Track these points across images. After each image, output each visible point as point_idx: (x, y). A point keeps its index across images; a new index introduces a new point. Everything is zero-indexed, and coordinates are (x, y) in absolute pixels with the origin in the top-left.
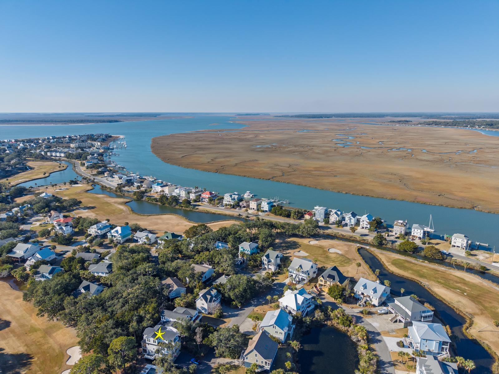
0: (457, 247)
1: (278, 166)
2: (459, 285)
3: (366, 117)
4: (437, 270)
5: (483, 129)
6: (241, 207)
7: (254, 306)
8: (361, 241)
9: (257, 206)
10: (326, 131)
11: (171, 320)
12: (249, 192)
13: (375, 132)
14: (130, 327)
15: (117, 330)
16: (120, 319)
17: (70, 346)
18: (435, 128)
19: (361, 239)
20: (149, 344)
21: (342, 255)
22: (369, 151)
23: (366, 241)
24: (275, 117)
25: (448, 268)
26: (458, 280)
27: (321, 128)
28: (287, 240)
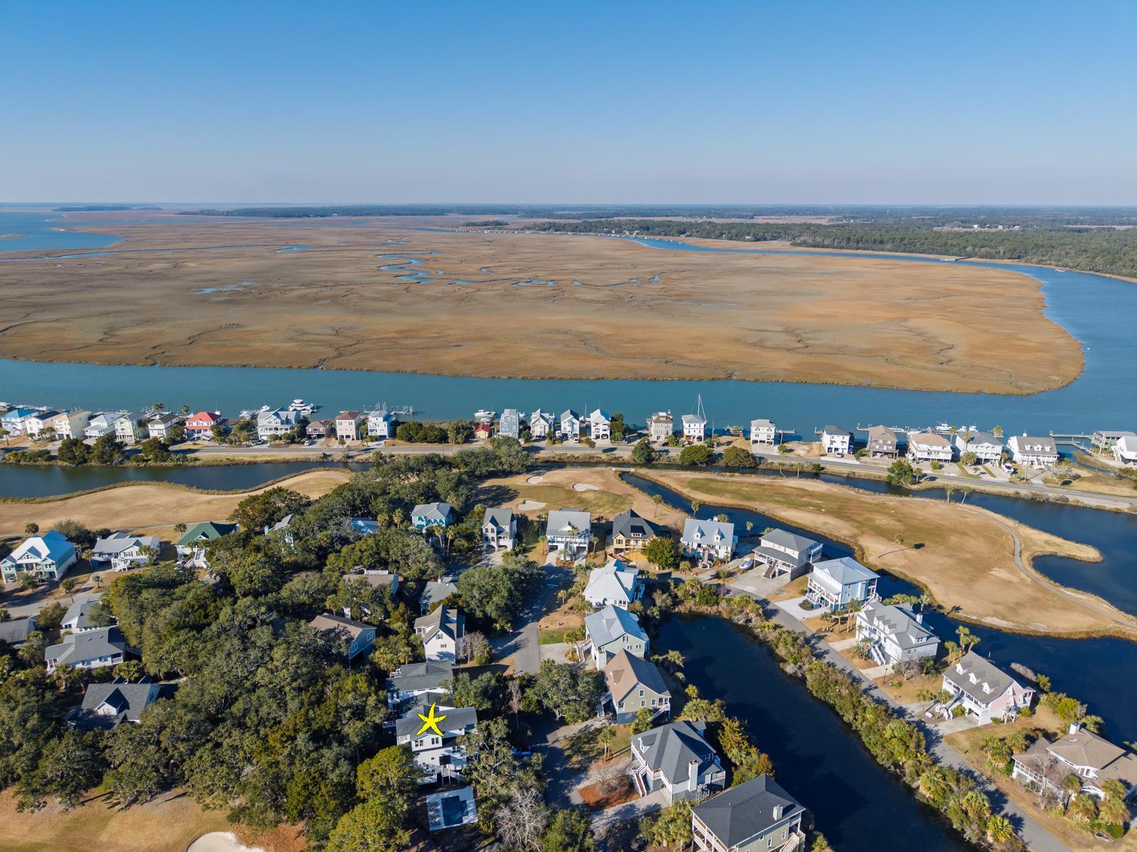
0: (761, 442)
1: (310, 334)
2: (805, 499)
3: (407, 215)
4: (761, 485)
5: (639, 236)
6: (309, 437)
7: (533, 621)
8: (613, 462)
9: (357, 429)
10: (343, 248)
12: (300, 401)
13: (455, 248)
17: (186, 842)
18: (558, 236)
19: (610, 457)
20: (419, 753)
21: (603, 492)
22: (479, 290)
23: (620, 460)
24: (182, 214)
25: (771, 477)
26: (798, 492)
27: (329, 240)
28: (480, 486)
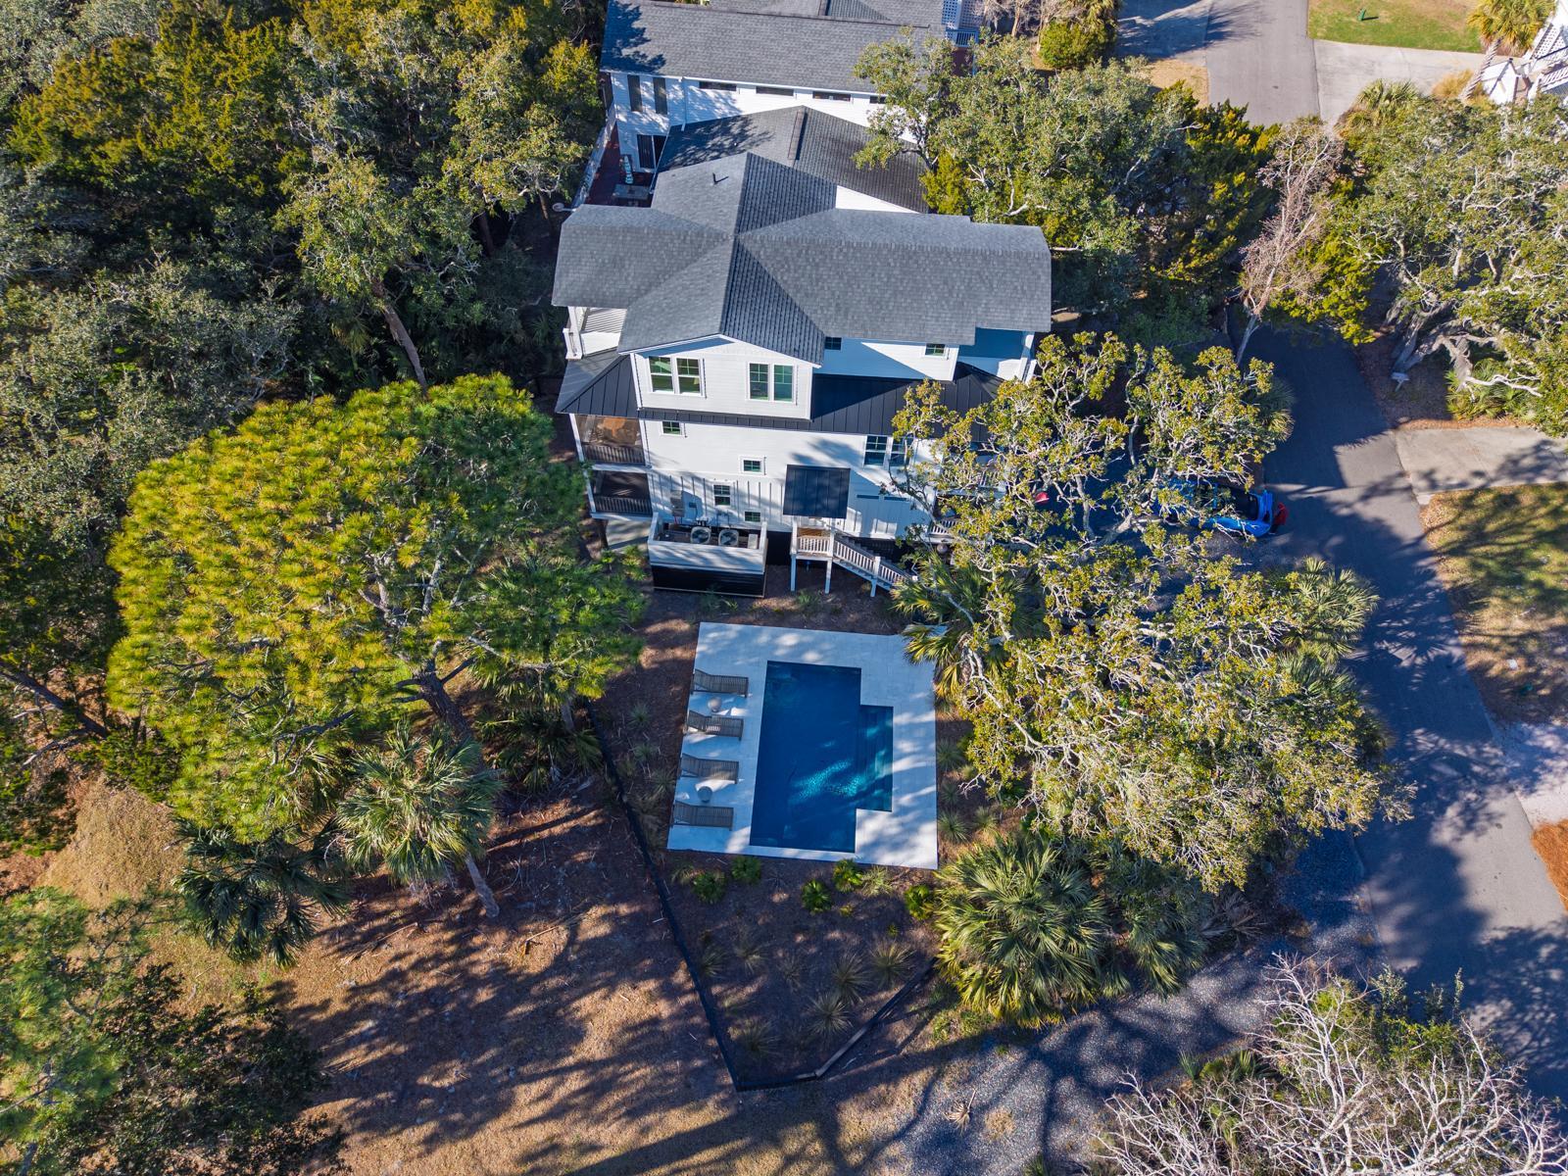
11: (748, 101)
14: (313, 233)
15: (125, 294)
16: (116, 151)
20: (673, 421)
